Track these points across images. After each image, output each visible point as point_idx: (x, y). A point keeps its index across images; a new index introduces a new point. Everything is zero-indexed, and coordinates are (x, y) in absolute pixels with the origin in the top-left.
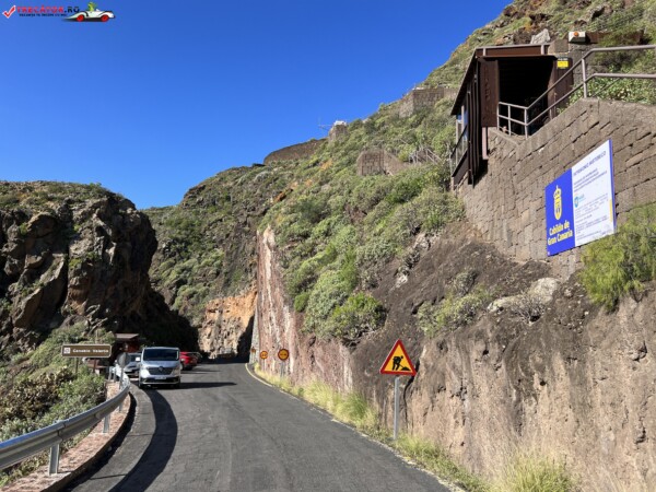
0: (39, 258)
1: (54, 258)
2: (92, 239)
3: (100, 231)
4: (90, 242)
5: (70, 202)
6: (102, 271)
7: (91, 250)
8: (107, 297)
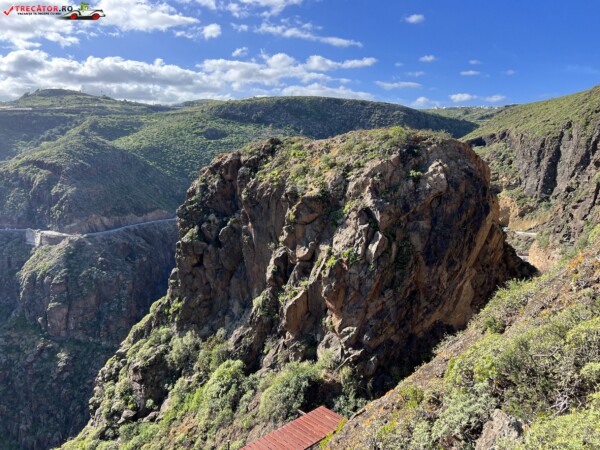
0: (307, 250)
1: (320, 251)
2: (356, 229)
3: (366, 214)
4: (353, 231)
5: (349, 169)
6: (360, 279)
7: (350, 245)
8: (369, 316)
